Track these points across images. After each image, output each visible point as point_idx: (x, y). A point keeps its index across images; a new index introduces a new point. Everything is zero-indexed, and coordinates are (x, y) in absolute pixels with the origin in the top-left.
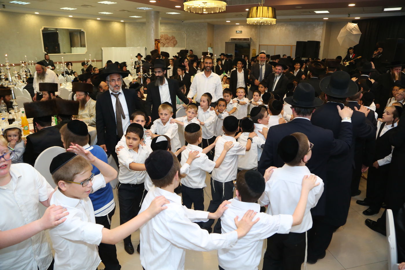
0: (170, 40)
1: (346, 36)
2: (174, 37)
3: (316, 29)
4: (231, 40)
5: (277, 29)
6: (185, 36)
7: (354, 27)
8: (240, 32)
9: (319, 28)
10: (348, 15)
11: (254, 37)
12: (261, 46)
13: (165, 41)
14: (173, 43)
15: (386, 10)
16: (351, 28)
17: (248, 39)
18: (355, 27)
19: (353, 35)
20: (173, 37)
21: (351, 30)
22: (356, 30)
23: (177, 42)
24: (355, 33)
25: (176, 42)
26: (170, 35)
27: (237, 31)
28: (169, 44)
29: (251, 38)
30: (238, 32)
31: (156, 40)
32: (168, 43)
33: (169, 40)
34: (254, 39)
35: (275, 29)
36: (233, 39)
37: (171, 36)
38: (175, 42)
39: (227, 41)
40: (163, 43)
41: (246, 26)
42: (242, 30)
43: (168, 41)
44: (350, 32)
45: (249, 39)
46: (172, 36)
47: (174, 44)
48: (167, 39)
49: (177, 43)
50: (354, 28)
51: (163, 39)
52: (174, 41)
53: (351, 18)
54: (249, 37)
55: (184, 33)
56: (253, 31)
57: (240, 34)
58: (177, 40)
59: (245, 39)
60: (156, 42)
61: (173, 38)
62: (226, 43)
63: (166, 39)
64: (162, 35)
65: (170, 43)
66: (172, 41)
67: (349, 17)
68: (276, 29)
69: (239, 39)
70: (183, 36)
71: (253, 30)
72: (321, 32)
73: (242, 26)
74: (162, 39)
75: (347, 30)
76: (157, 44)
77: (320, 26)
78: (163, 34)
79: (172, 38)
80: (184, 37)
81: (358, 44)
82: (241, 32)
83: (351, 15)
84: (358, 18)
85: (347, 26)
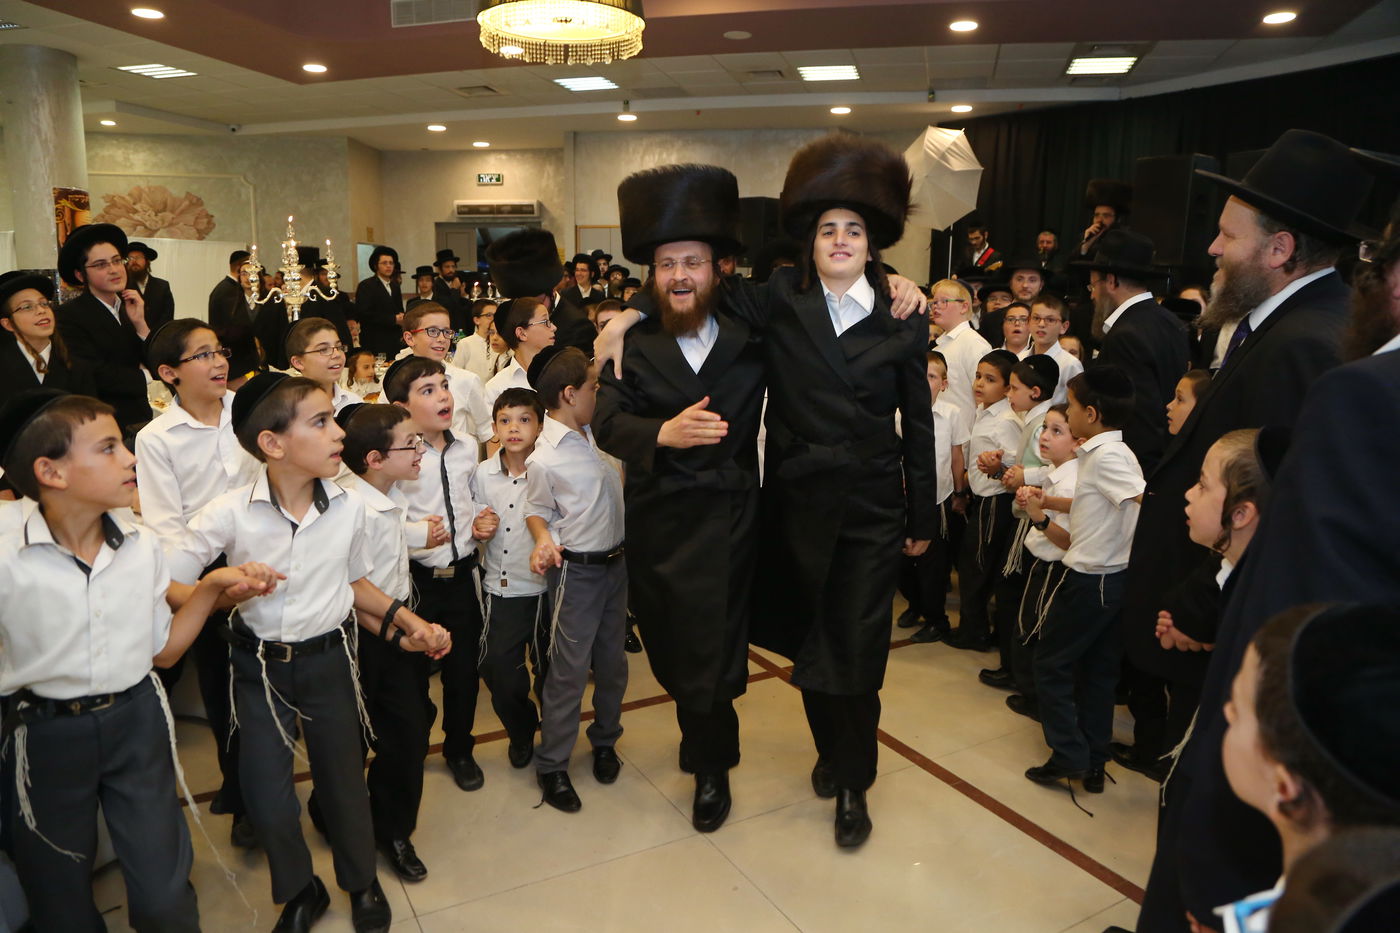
0: (178, 211)
1: (927, 177)
2: (199, 199)
4: (459, 213)
5: (647, 158)
6: (248, 193)
7: (955, 144)
8: (494, 181)
10: (925, 95)
11: (556, 200)
12: (582, 232)
13: (156, 215)
14: (196, 223)
15: (1081, 66)
16: (943, 149)
17: (530, 209)
18: (958, 142)
19: (954, 173)
20: (195, 201)
21: (943, 157)
22: (960, 155)
23: (214, 220)
24: (957, 165)
25: (209, 223)
26: (177, 191)
27: (480, 178)
28: (173, 229)
29: (540, 205)
30: (486, 180)
31: (62, 194)
32: (171, 225)
33: (172, 212)
34: (554, 208)
35: (639, 159)
36: (466, 209)
37: (183, 195)
38: (205, 220)
39: (442, 219)
40: (146, 227)
41: (518, 156)
42: (505, 172)
43: (169, 216)
44: (938, 162)
45: (532, 206)
46: (188, 193)
47: (198, 231)
48: (164, 209)
49: (210, 225)
50: (953, 148)
51: (146, 207)
52: (197, 218)
53: (937, 108)
54: (533, 201)
55: (242, 179)
56: (549, 175)
57: (493, 188)
58: (211, 212)
59: (517, 209)
60: (64, 202)
61: (192, 204)
62: (438, 225)
63: (161, 207)
64: (139, 188)
65: (181, 224)
66: (190, 218)
67: (932, 100)
68: (642, 158)
69: (491, 207)
70: (240, 195)
71: (550, 169)
73: (503, 157)
74: (137, 207)
75: (926, 154)
76: (67, 214)
78: (142, 184)
79: (187, 203)
80: (243, 197)
81: (974, 212)
82: (498, 180)
83: (938, 94)
84: (962, 109)
85: (926, 141)
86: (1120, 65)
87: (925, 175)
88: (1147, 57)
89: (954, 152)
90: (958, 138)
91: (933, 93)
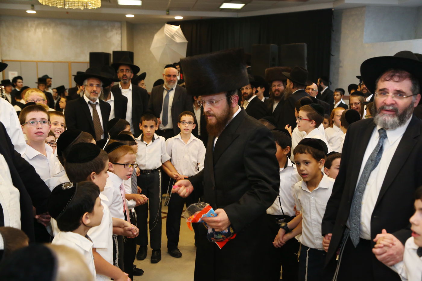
1: (166, 45)
3: (110, 34)
9: (115, 32)
10: (165, 12)
15: (225, 6)
16: (172, 34)
18: (178, 31)
19: (177, 44)
21: (173, 37)
22: (179, 36)
24: (178, 40)
44: (171, 39)
50: (176, 33)
53: (170, 17)
67: (168, 14)
72: (120, 39)
75: (166, 35)
77: (116, 29)
83: (171, 12)
84: (179, 18)
85: (165, 30)
86: (239, 6)
87: (166, 44)
88: (248, 5)
89: (176, 35)
90: (178, 29)
91: (168, 12)
